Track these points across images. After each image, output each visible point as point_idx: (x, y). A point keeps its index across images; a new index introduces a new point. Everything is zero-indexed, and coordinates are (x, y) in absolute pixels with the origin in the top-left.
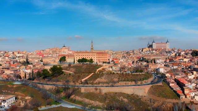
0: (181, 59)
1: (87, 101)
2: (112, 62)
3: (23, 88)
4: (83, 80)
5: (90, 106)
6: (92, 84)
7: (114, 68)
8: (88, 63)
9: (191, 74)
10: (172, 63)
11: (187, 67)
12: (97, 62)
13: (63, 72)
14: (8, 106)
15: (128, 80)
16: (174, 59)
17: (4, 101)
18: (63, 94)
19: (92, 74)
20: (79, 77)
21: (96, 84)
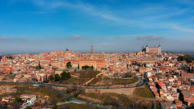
0: (167, 64)
1: (90, 99)
2: (109, 69)
3: (41, 89)
4: (86, 83)
5: (92, 102)
6: (93, 86)
7: (110, 74)
8: (90, 69)
9: (172, 78)
10: (159, 68)
11: (171, 71)
12: (97, 68)
13: (71, 77)
14: (32, 103)
15: (119, 84)
16: (161, 64)
17: (29, 99)
18: (72, 94)
19: (93, 78)
20: (83, 80)
21: (96, 86)
